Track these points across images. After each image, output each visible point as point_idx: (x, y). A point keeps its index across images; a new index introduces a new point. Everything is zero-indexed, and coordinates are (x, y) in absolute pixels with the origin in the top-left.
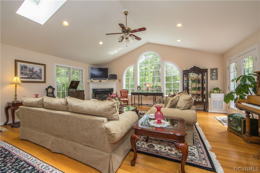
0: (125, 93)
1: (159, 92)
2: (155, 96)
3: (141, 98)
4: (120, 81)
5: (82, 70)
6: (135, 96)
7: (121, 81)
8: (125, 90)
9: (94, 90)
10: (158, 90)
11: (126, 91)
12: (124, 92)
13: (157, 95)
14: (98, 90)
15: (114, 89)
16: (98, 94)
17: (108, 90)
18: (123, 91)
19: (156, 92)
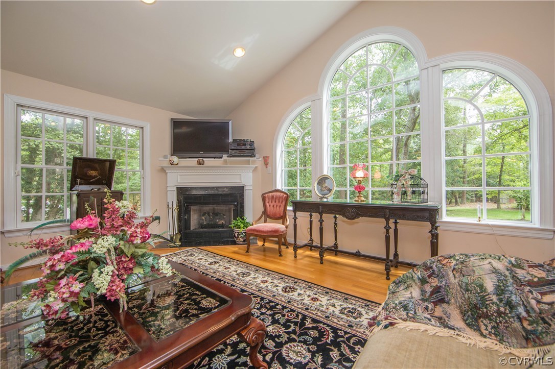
0: (277, 201)
1: (412, 201)
2: (392, 221)
3: (336, 224)
4: (266, 162)
5: (142, 128)
6: (311, 216)
7: (269, 161)
8: (278, 194)
9: (181, 191)
10: (409, 193)
11: (282, 194)
12: (276, 197)
13: (404, 218)
14: (194, 192)
15: (246, 188)
16: (195, 204)
17: (226, 191)
18: (271, 194)
19: (397, 201)
